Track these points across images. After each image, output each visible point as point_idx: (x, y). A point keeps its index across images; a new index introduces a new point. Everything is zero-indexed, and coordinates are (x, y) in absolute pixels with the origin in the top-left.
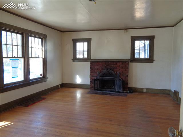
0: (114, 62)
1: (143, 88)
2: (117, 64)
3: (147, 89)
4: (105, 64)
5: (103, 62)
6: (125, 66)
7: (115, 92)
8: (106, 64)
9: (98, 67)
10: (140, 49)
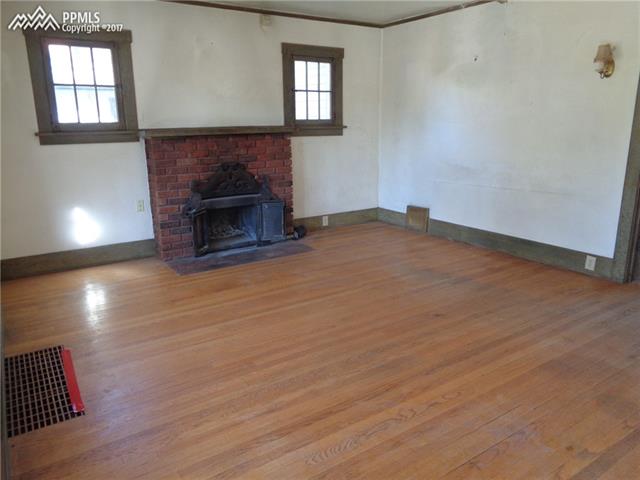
0: (247, 136)
1: (322, 216)
2: (258, 145)
3: (331, 217)
4: (216, 148)
5: (206, 137)
6: (283, 149)
7: (259, 245)
8: (218, 146)
9: (188, 162)
10: (307, 91)
